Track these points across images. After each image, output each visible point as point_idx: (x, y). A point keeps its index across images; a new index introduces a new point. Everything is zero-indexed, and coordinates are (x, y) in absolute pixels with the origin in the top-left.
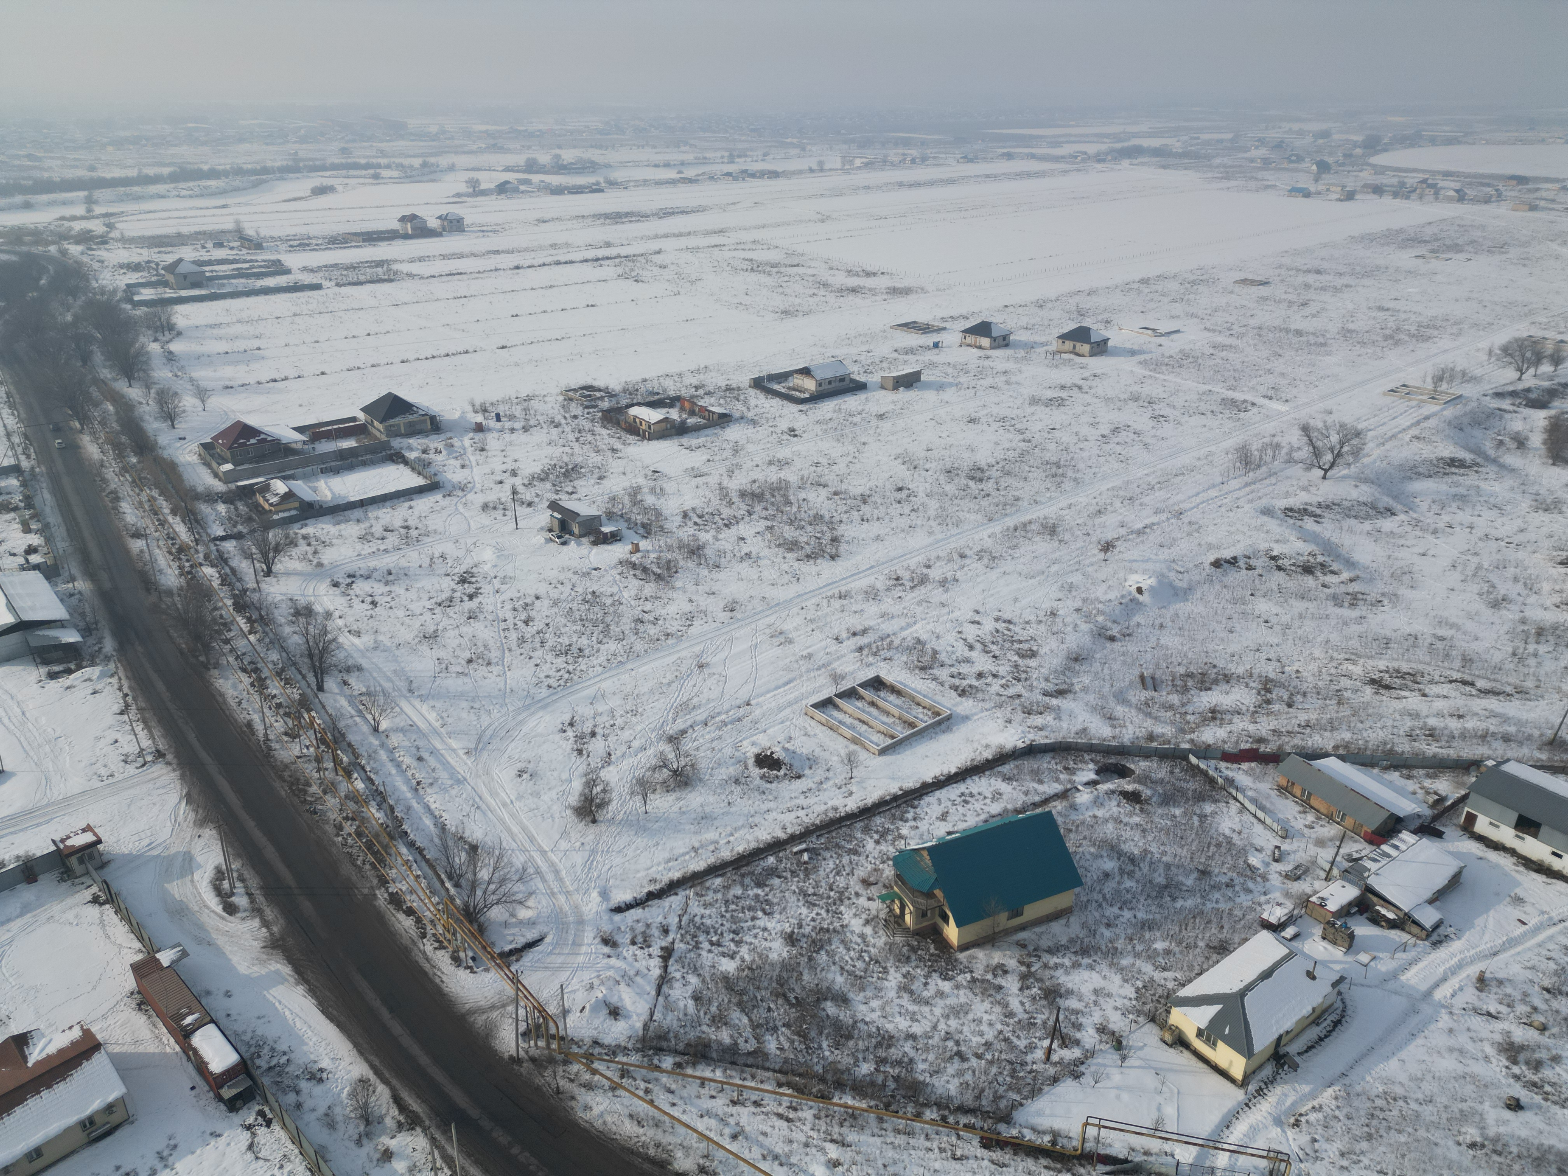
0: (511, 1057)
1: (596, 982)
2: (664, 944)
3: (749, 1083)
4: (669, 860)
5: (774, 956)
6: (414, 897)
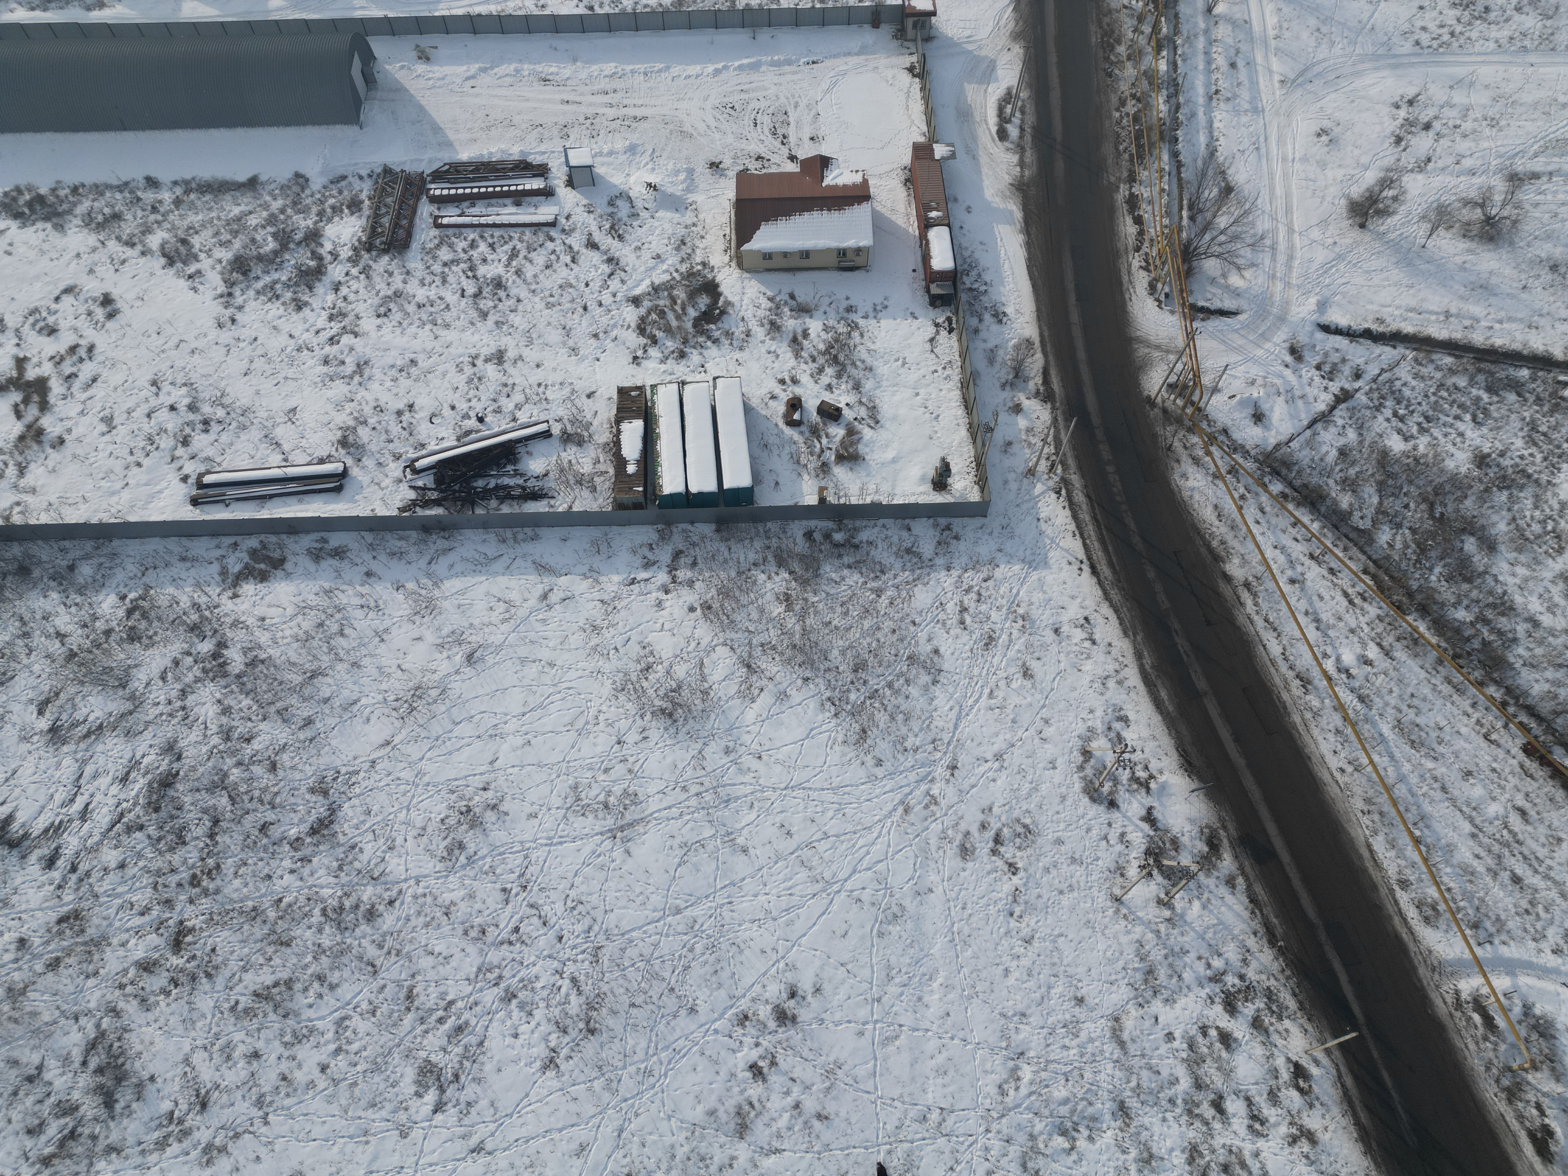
0: (1149, 397)
1: (1260, 381)
2: (1347, 386)
3: (1336, 551)
4: (1411, 310)
5: (1450, 464)
6: (1149, 208)
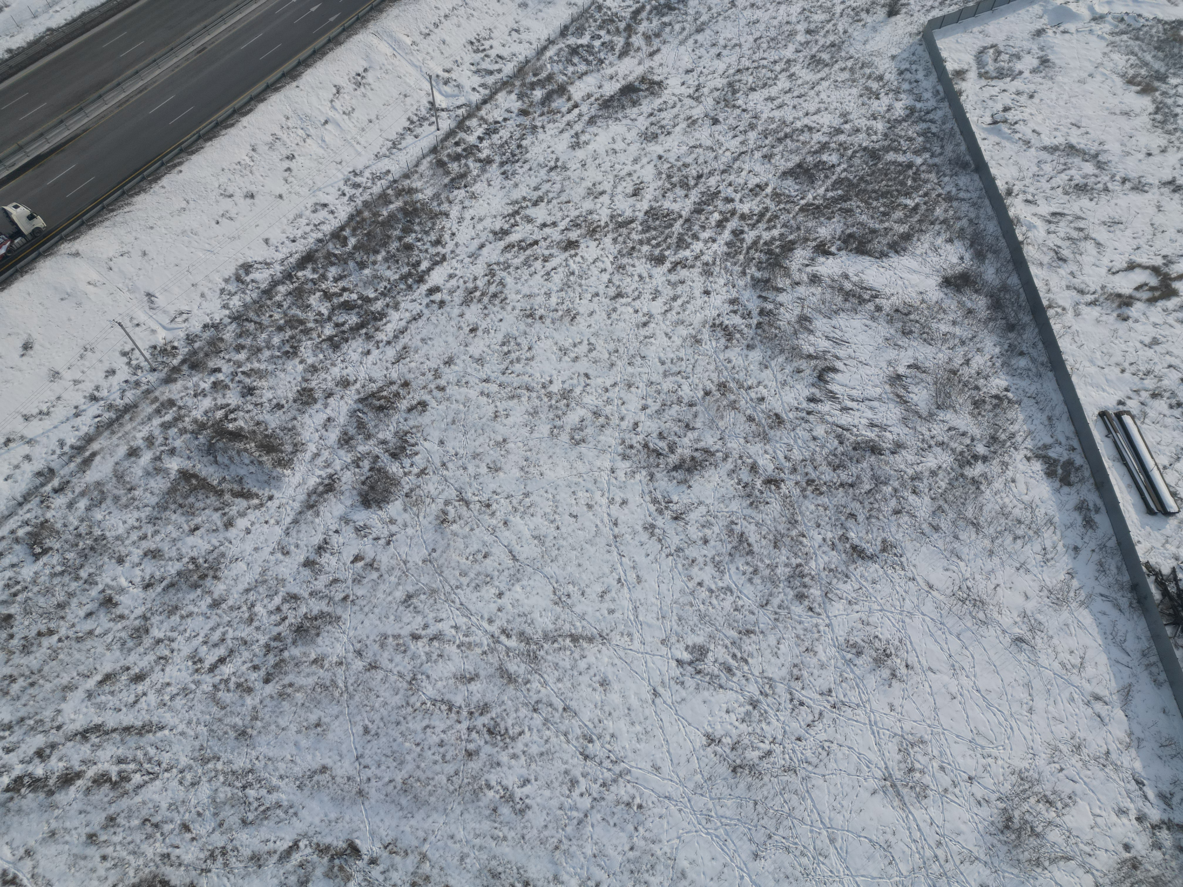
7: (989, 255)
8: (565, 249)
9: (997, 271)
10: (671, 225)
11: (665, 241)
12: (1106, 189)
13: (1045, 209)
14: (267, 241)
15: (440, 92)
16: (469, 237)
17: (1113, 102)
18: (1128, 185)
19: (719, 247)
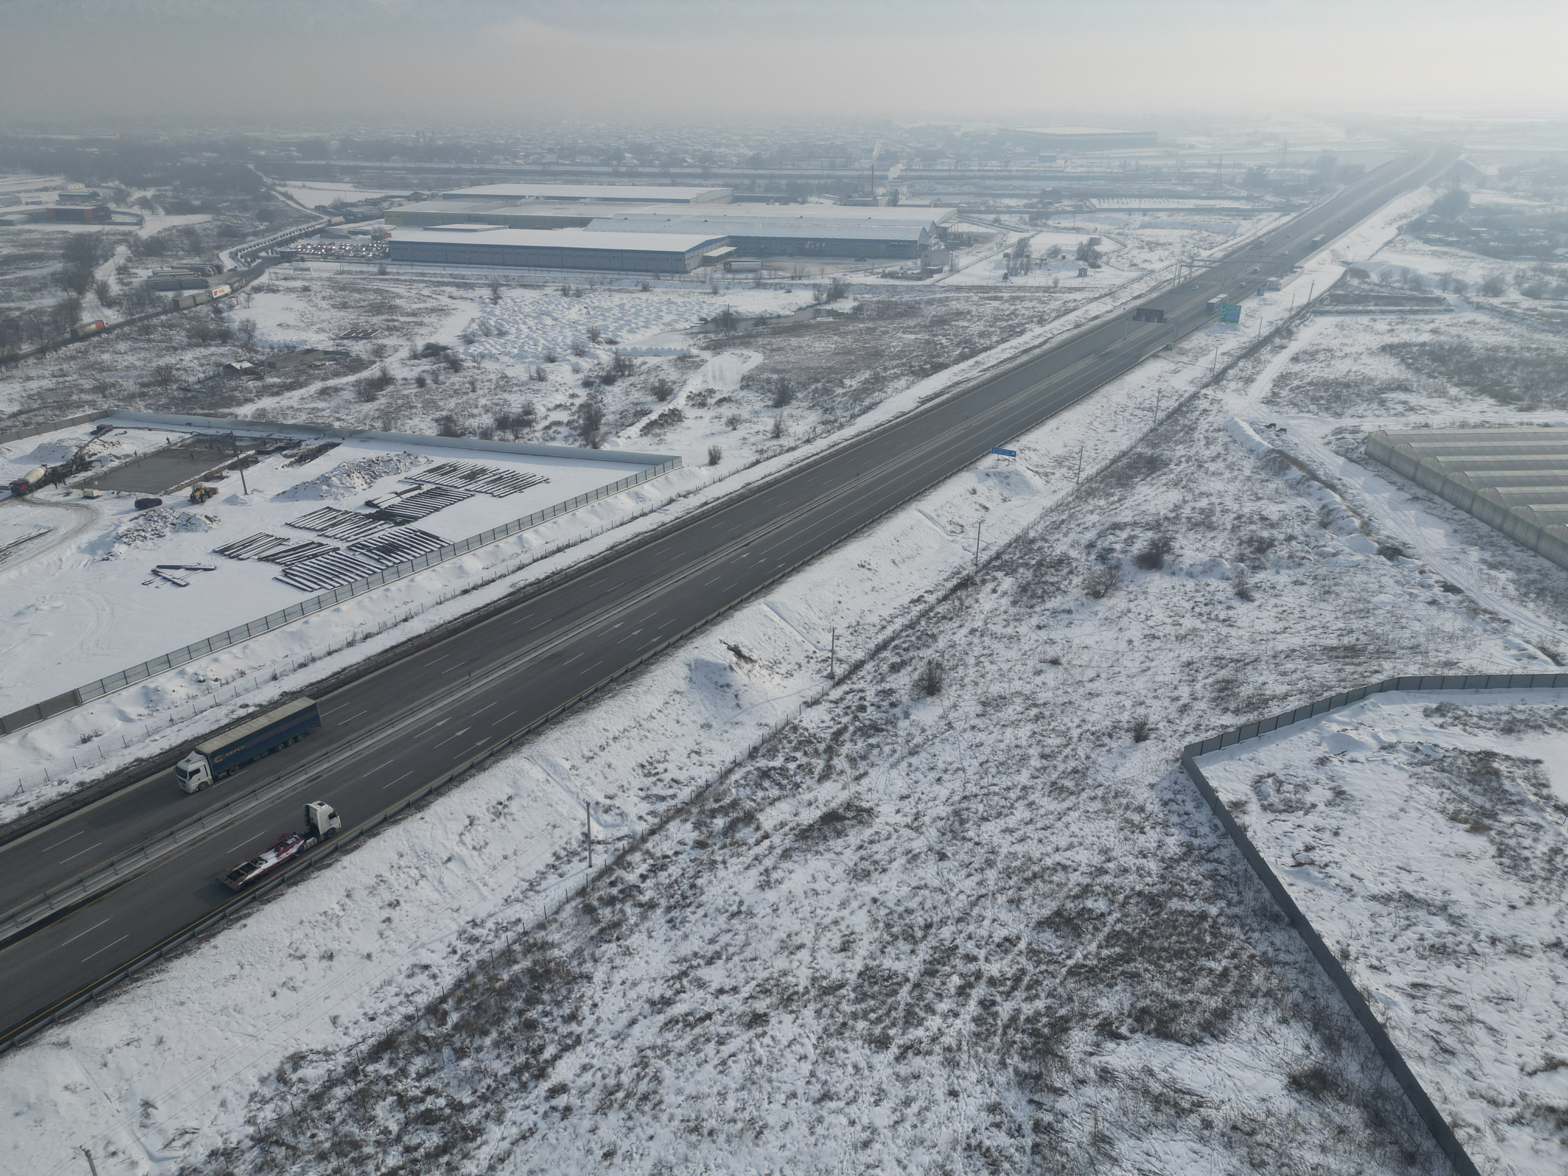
7: (1345, 1044)
8: (749, 1026)
9: (1363, 1068)
10: (895, 993)
11: (888, 1014)
12: (1474, 952)
13: (1401, 979)
14: (334, 1020)
15: (599, 822)
16: (616, 1009)
17: (1442, 842)
18: (1500, 947)
19: (963, 1024)
